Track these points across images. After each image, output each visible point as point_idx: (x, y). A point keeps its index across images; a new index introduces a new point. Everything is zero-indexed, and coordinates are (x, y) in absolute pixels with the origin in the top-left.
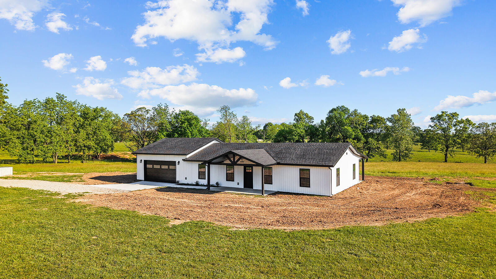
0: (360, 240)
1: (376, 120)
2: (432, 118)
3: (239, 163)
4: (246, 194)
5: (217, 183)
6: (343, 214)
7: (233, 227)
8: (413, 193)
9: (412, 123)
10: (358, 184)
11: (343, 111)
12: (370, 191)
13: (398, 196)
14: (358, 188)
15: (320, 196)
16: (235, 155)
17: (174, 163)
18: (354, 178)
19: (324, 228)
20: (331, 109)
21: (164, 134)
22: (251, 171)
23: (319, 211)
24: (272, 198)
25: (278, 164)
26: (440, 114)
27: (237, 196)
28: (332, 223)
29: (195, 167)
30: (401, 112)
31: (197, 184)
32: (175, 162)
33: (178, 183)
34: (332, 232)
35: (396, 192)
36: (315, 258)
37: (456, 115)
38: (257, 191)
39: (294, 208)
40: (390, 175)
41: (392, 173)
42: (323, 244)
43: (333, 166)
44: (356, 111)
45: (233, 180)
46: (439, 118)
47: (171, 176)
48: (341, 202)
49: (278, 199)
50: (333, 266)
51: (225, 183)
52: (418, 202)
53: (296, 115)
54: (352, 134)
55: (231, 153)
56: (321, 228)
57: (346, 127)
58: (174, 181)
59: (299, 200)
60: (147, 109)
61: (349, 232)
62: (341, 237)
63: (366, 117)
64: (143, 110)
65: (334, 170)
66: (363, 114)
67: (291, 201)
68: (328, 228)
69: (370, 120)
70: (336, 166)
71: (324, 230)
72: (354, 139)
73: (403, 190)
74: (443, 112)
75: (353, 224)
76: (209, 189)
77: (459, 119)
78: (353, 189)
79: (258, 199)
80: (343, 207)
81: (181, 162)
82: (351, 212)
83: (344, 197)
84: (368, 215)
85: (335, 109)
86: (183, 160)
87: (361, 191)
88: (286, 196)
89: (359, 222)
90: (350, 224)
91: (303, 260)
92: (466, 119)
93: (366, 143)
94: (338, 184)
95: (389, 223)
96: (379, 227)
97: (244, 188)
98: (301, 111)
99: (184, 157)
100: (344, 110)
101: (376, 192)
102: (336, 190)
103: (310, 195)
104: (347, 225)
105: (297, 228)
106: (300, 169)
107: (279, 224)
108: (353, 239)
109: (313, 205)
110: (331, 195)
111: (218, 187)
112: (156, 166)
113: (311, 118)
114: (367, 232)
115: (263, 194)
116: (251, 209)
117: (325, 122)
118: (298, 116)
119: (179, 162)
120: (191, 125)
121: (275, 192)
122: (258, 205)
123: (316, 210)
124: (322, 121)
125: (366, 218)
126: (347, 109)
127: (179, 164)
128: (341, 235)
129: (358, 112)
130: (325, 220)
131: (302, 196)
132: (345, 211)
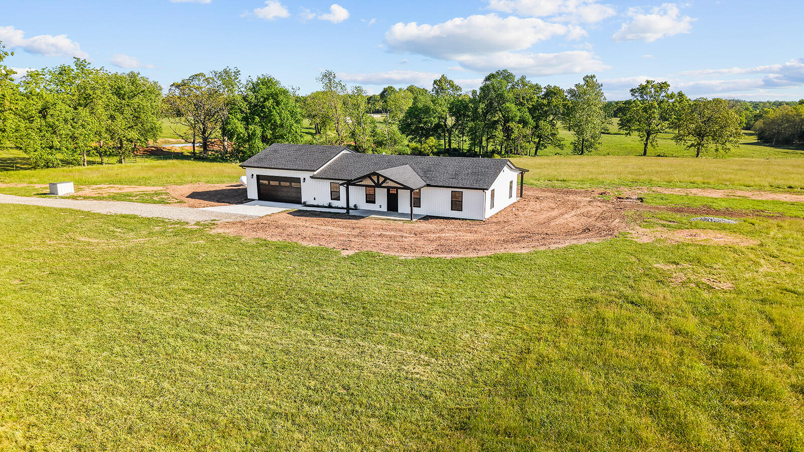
0: (506, 264)
1: (551, 93)
2: (632, 90)
3: (384, 185)
4: (393, 220)
5: (355, 206)
6: (495, 241)
7: (401, 256)
8: (572, 215)
9: (603, 97)
10: (514, 203)
11: (504, 78)
12: (526, 212)
13: (555, 218)
14: (514, 209)
15: (473, 220)
16: (378, 175)
17: (298, 180)
18: (511, 196)
19: (478, 256)
20: (488, 74)
21: (238, 116)
22: (395, 192)
23: (473, 238)
24: (423, 225)
25: (428, 185)
26: (644, 84)
27: (384, 222)
28: (485, 250)
29: (325, 186)
30: (589, 80)
31: (330, 206)
32: (300, 178)
33: (305, 204)
34: (485, 259)
35: (555, 213)
36: (473, 277)
37: (665, 87)
38: (403, 215)
39: (447, 234)
40: (558, 184)
41: (561, 181)
42: (478, 268)
43: (487, 189)
44: (523, 78)
45: (374, 202)
46: (642, 89)
47: (294, 195)
48: (494, 227)
49: (429, 225)
50: (485, 282)
51: (364, 206)
52: (571, 225)
53: (435, 82)
54: (516, 116)
55: (375, 174)
56: (475, 256)
57: (508, 104)
58: (298, 201)
59: (451, 225)
60: (206, 77)
61: (499, 258)
62: (492, 263)
63: (538, 88)
64: (200, 77)
65: (488, 193)
66: (534, 83)
67: (443, 227)
68: (482, 255)
69: (543, 93)
70: (491, 188)
71: (478, 257)
72: (519, 122)
73: (563, 210)
74: (648, 82)
75: (503, 251)
76: (349, 213)
77: (669, 92)
78: (509, 210)
79: (408, 226)
80: (495, 233)
81: (308, 179)
82: (502, 239)
83: (499, 221)
84: (517, 242)
85: (493, 75)
86: (310, 177)
87: (516, 213)
88: (437, 220)
89: (508, 250)
90: (501, 251)
91: (464, 279)
92: (679, 93)
93: (537, 127)
94: (492, 206)
95: (533, 249)
96: (524, 254)
97: (388, 210)
98: (443, 76)
99: (311, 174)
100: (506, 76)
101: (532, 213)
102: (489, 213)
103: (463, 219)
104: (498, 252)
105: (455, 256)
106: (452, 191)
107: (439, 253)
108: (501, 264)
109: (466, 231)
110: (484, 220)
111: (356, 209)
112: (272, 183)
113: (457, 88)
114: (513, 258)
115: (412, 220)
116: (406, 237)
117: (478, 94)
118: (437, 85)
119: (304, 179)
120: (278, 103)
121: (423, 217)
122: (411, 233)
123: (470, 237)
124: (474, 92)
125: (515, 245)
126: (511, 74)
127: (304, 182)
128: (491, 261)
129: (527, 79)
130: (479, 248)
131: (453, 220)
132: (497, 238)
